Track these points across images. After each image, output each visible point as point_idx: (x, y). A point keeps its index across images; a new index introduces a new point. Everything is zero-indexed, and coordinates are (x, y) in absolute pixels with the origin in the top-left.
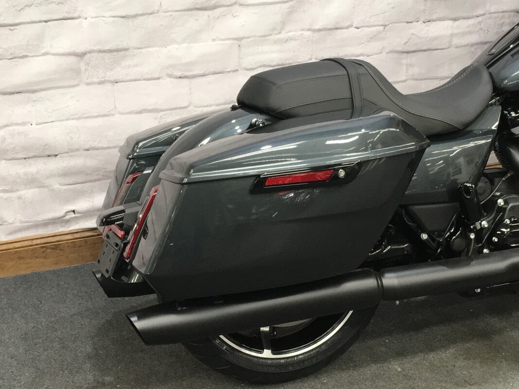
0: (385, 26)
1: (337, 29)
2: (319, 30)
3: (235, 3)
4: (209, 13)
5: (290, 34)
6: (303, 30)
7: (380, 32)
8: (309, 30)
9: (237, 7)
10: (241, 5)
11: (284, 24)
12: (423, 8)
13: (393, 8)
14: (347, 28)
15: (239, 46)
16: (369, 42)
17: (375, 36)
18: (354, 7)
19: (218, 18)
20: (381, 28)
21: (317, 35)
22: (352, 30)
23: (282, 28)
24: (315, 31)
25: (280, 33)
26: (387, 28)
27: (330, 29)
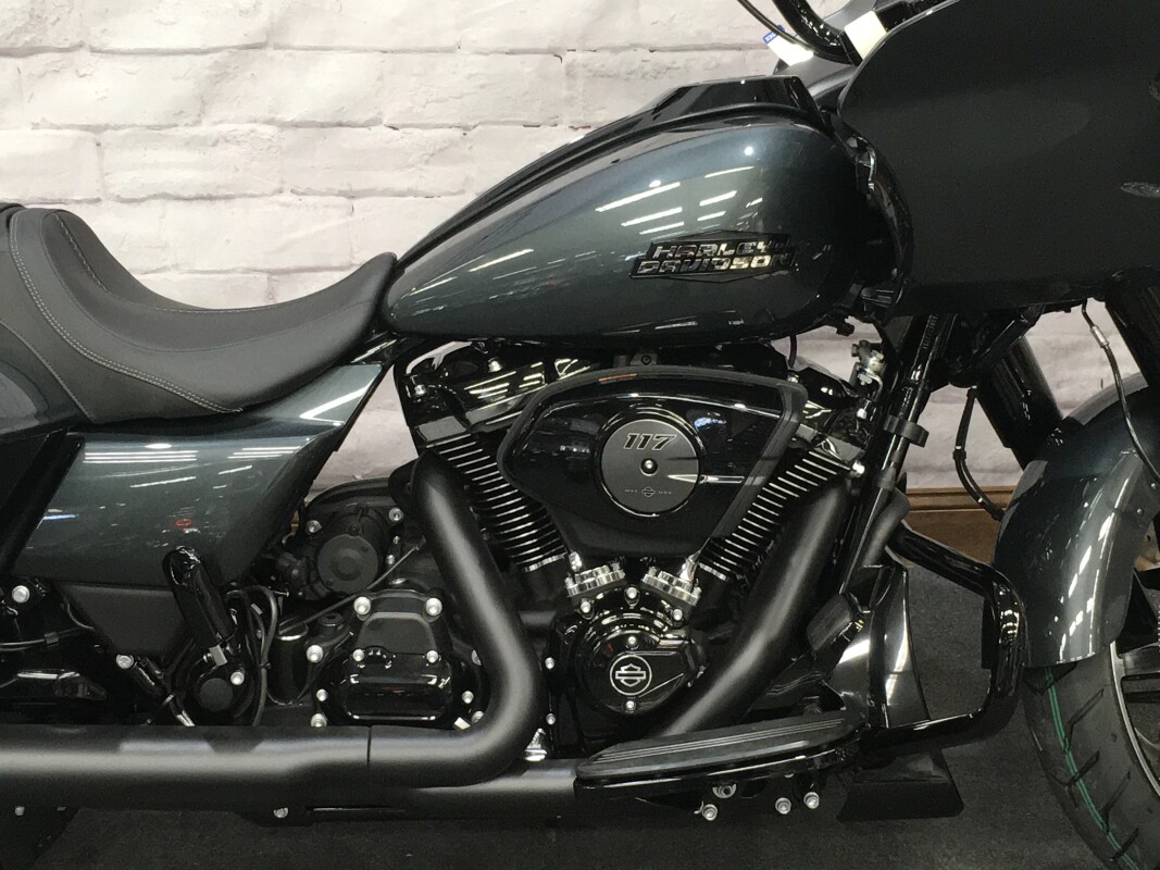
0: (466, 128)
1: (340, 125)
2: (296, 125)
3: (81, 45)
4: (20, 62)
5: (225, 128)
6: (255, 121)
7: (453, 143)
8: (269, 122)
9: (84, 55)
10: (93, 50)
11: (204, 103)
12: (565, 93)
13: (482, 87)
14: (367, 125)
15: (98, 145)
16: (427, 162)
17: (441, 150)
18: (380, 78)
19: (42, 76)
20: (458, 133)
21: (290, 136)
22: (381, 132)
23: (202, 113)
24: (283, 125)
25: (197, 123)
26: (470, 134)
27: (323, 125)
